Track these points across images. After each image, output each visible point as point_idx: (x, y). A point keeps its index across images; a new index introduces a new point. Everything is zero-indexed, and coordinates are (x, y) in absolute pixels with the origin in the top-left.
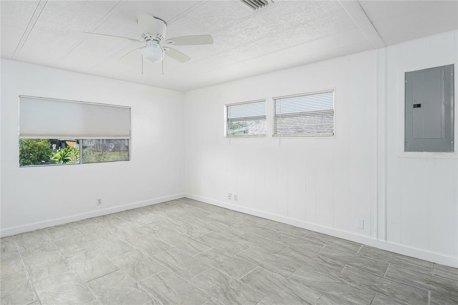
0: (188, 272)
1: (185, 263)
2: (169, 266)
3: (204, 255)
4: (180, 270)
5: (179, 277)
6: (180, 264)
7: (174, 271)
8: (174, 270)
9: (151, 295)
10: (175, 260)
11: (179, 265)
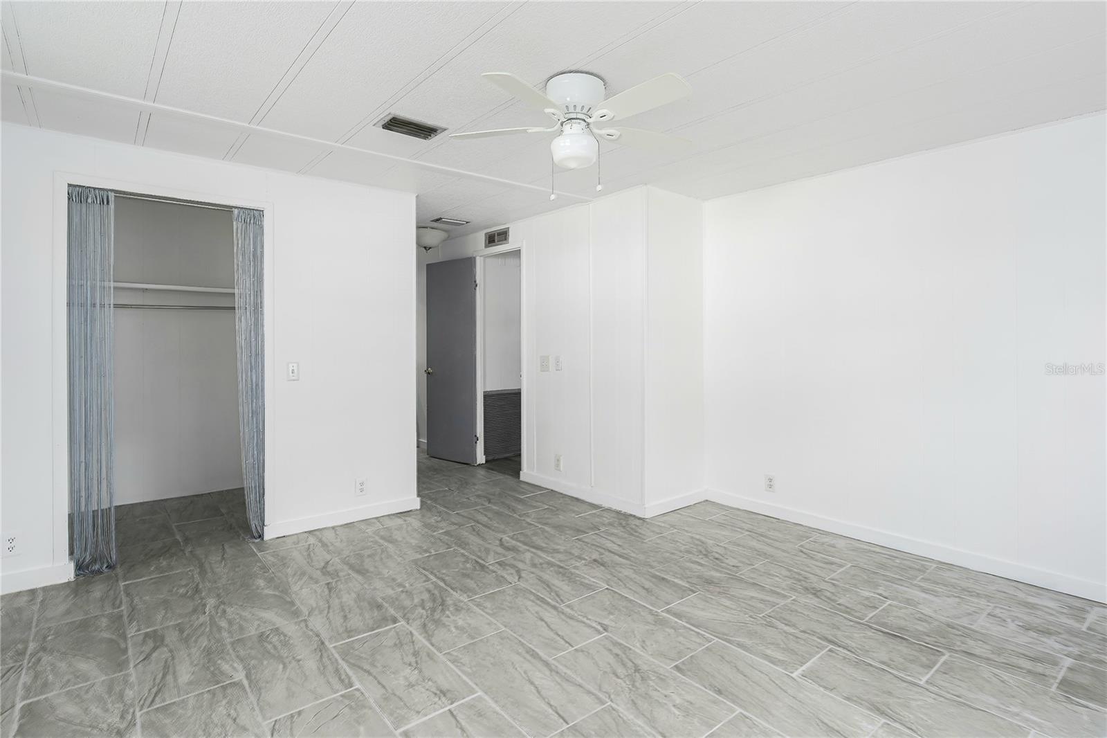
0: (498, 648)
1: (505, 671)
2: (547, 664)
3: (445, 695)
4: (519, 654)
5: (520, 636)
6: (518, 669)
7: (533, 651)
8: (535, 655)
9: (568, 610)
10: (532, 683)
11: (521, 667)
